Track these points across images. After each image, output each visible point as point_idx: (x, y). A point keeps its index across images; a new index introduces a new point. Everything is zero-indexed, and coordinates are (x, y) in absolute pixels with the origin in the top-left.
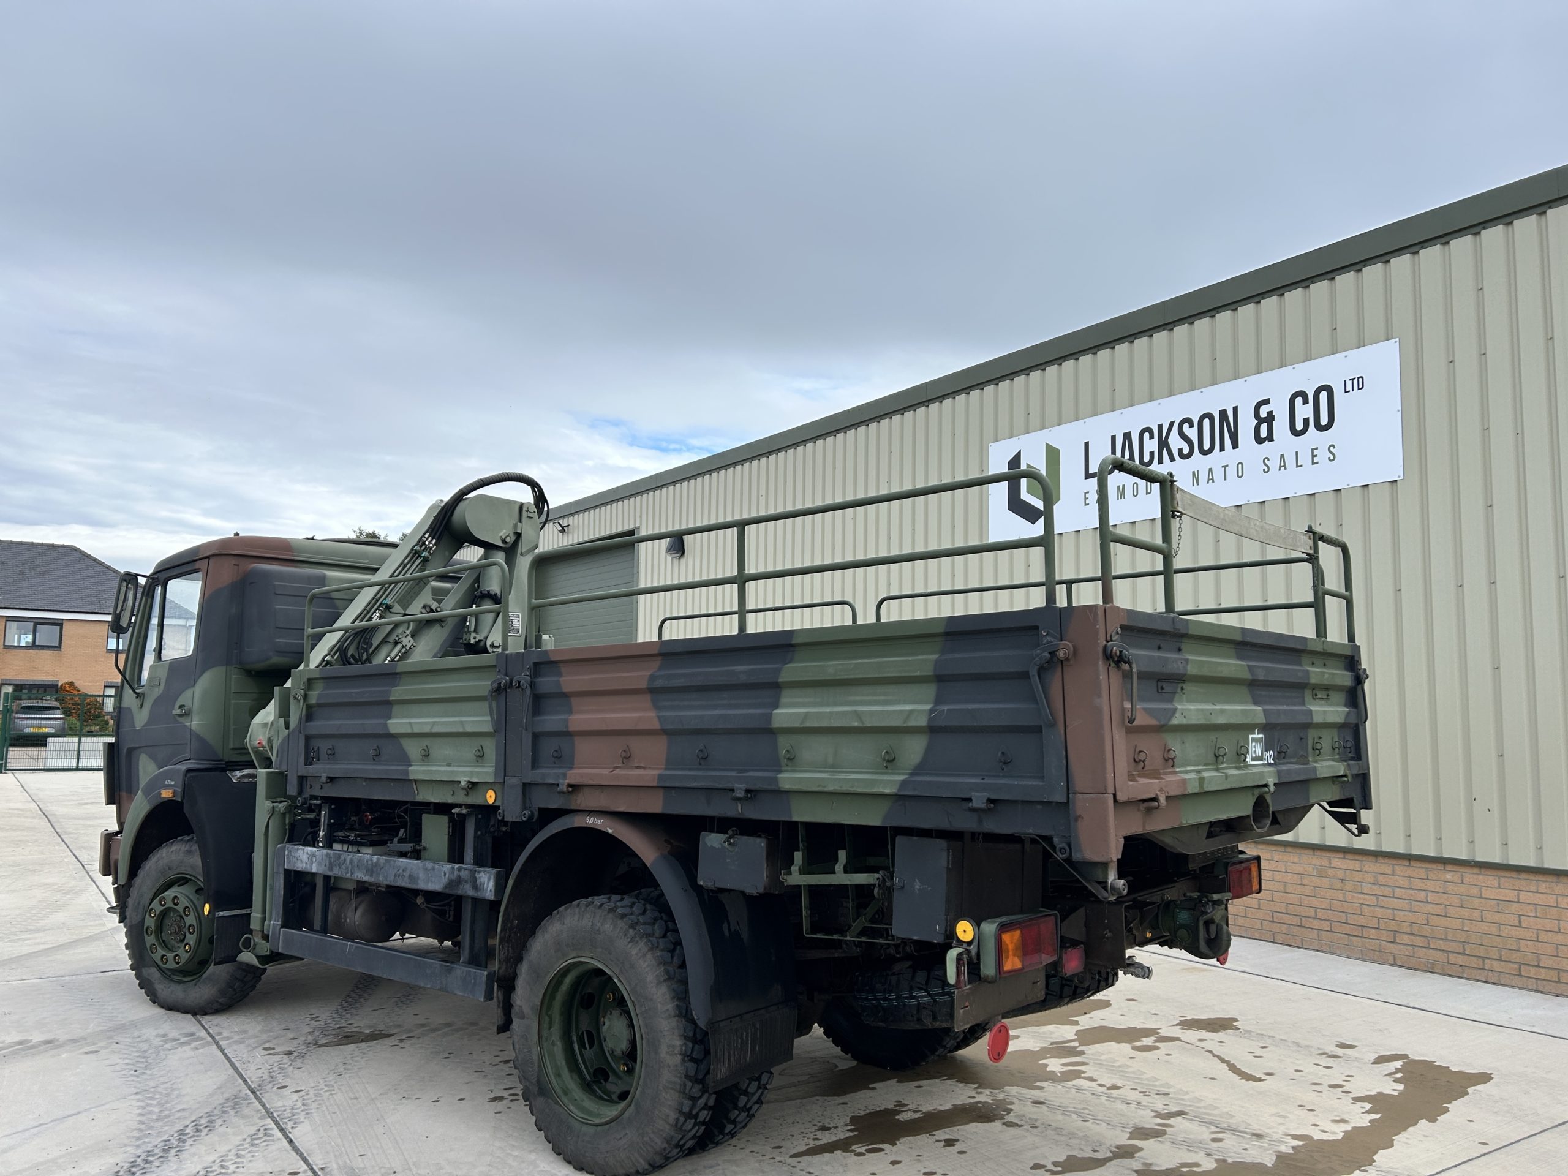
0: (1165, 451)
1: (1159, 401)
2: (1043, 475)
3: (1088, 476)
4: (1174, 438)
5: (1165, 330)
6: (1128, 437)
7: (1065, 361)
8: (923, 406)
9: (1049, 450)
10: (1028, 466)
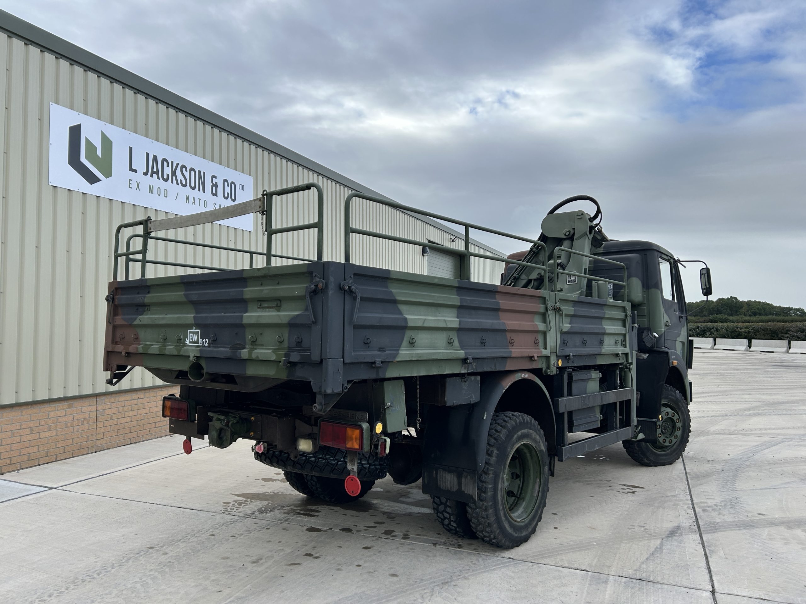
0: (174, 177)
1: (172, 148)
2: (99, 153)
3: (131, 169)
4: (178, 172)
5: (175, 109)
6: (155, 158)
7: (116, 83)
9: (104, 138)
10: (87, 140)
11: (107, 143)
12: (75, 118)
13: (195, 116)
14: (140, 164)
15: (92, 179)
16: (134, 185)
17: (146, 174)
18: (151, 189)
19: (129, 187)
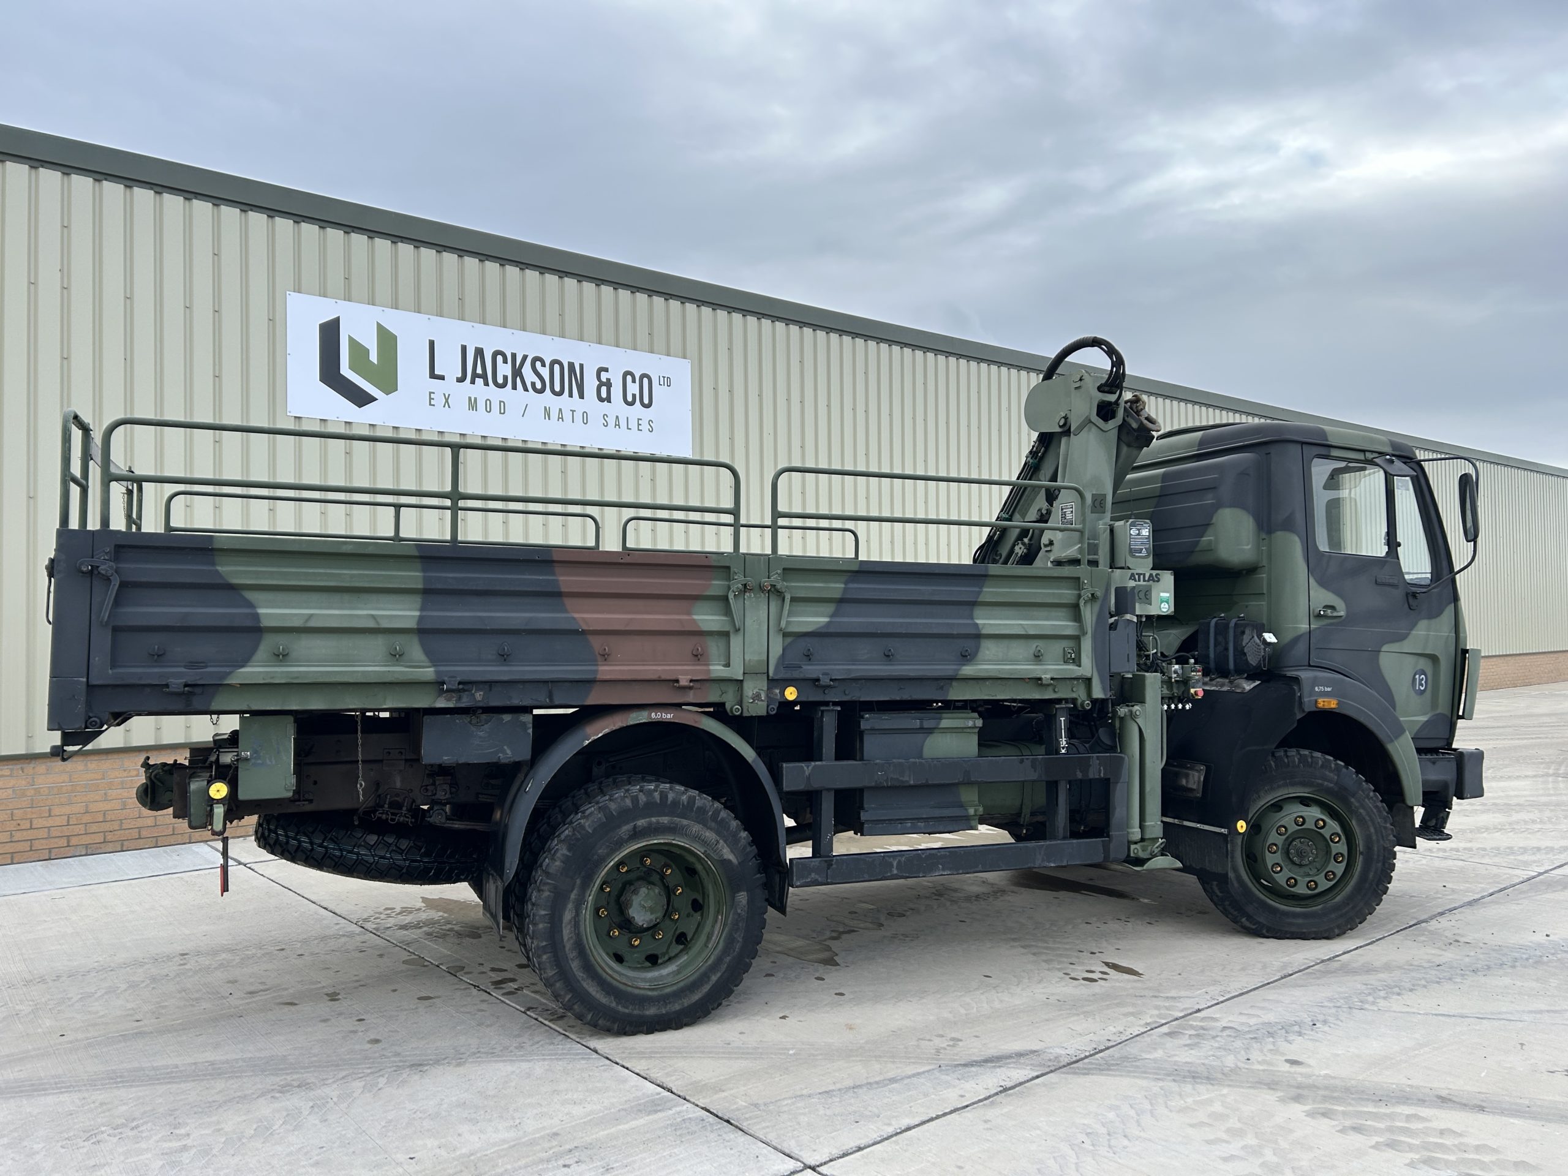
0: (518, 378)
1: (513, 331)
2: (374, 358)
3: (433, 375)
4: (527, 371)
5: (517, 266)
6: (479, 352)
7: (402, 242)
8: (151, 189)
9: (382, 332)
10: (351, 339)
11: (387, 340)
12: (326, 309)
13: (559, 271)
14: (449, 364)
15: (361, 399)
16: (439, 400)
17: (461, 380)
18: (473, 404)
19: (430, 404)
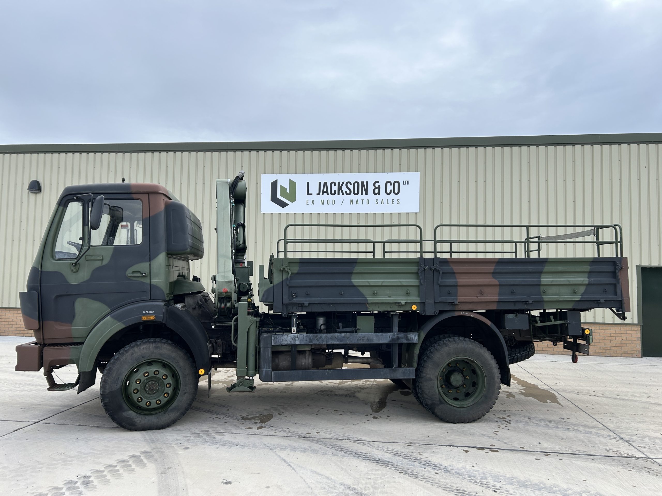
5: (341, 150)
7: (299, 151)
8: (225, 151)
